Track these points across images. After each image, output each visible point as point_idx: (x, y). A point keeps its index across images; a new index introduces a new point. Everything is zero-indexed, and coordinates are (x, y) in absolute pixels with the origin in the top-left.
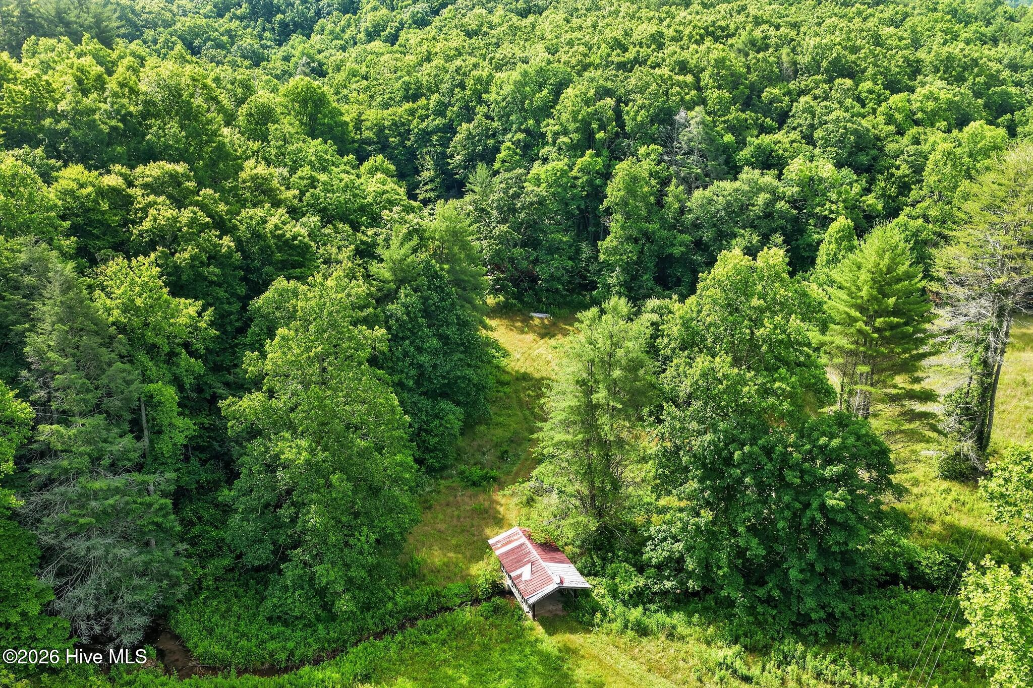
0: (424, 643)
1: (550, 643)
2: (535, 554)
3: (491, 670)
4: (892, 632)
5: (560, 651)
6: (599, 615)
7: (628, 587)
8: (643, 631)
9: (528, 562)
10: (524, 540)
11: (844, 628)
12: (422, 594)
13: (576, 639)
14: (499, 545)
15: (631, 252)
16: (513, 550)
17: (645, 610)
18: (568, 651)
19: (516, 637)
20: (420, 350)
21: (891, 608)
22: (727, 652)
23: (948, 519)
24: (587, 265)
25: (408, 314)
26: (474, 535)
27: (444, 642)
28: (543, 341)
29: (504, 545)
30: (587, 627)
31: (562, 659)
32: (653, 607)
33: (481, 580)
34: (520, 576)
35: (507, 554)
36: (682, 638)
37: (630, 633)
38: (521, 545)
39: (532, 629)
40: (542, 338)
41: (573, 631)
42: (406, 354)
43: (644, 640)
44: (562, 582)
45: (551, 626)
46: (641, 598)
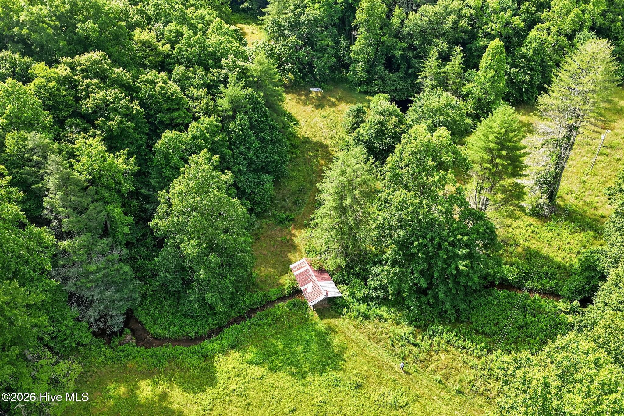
0: (260, 325)
1: (321, 324)
2: (313, 276)
3: (293, 340)
4: (486, 317)
5: (326, 329)
6: (345, 309)
7: (359, 295)
8: (366, 317)
9: (311, 281)
10: (308, 267)
11: (463, 316)
12: (257, 297)
13: (334, 322)
14: (295, 269)
15: (370, 52)
16: (302, 273)
17: (368, 305)
18: (330, 329)
19: (304, 321)
20: (249, 149)
21: (488, 303)
22: (406, 330)
23: (527, 244)
24: (344, 52)
25: (242, 130)
26: (282, 257)
27: (270, 325)
28: (317, 111)
29: (298, 269)
30: (339, 315)
31: (327, 334)
32: (372, 304)
33: (287, 286)
34: (306, 289)
35: (300, 275)
36: (386, 320)
37: (360, 318)
38: (307, 270)
39: (313, 316)
40: (317, 109)
41: (333, 317)
42: (241, 153)
43: (367, 321)
44: (327, 294)
45: (322, 316)
46: (366, 299)
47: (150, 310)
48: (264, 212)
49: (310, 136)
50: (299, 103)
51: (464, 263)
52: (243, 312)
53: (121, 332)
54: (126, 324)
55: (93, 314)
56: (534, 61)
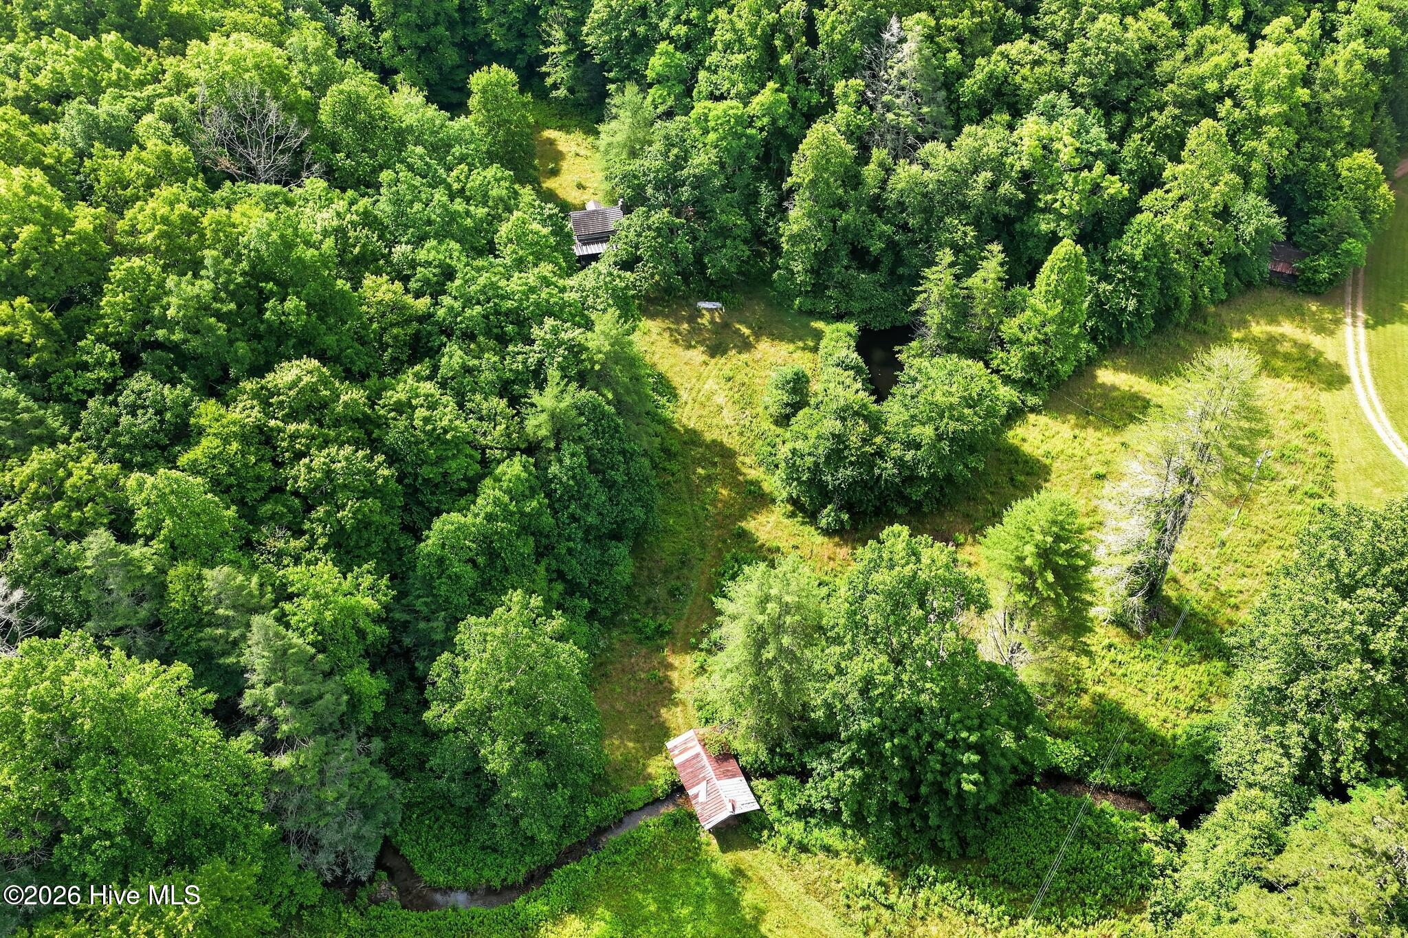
0: (615, 863)
1: (723, 862)
2: (709, 769)
3: (675, 896)
4: (1013, 850)
5: (732, 872)
6: (765, 833)
7: (790, 807)
8: (803, 848)
9: (704, 778)
10: (698, 749)
11: (972, 850)
12: (609, 806)
13: (745, 857)
14: (676, 752)
15: (819, 239)
16: (688, 761)
17: (807, 823)
18: (739, 872)
19: (693, 855)
21: (1019, 819)
22: (872, 874)
24: (768, 218)
27: (633, 864)
28: (713, 361)
29: (681, 753)
30: (755, 843)
31: (732, 882)
32: (813, 821)
33: (661, 781)
34: (696, 796)
35: (684, 764)
36: (837, 854)
37: (792, 850)
38: (697, 755)
39: (708, 844)
41: (744, 848)
43: (803, 856)
44: (734, 808)
45: (726, 846)
46: (805, 813)
47: (418, 833)
48: (615, 614)
49: (699, 426)
50: (676, 341)
51: (972, 777)
52: (584, 835)
53: (371, 880)
54: (379, 864)
55: (324, 859)
56: (1145, 269)
